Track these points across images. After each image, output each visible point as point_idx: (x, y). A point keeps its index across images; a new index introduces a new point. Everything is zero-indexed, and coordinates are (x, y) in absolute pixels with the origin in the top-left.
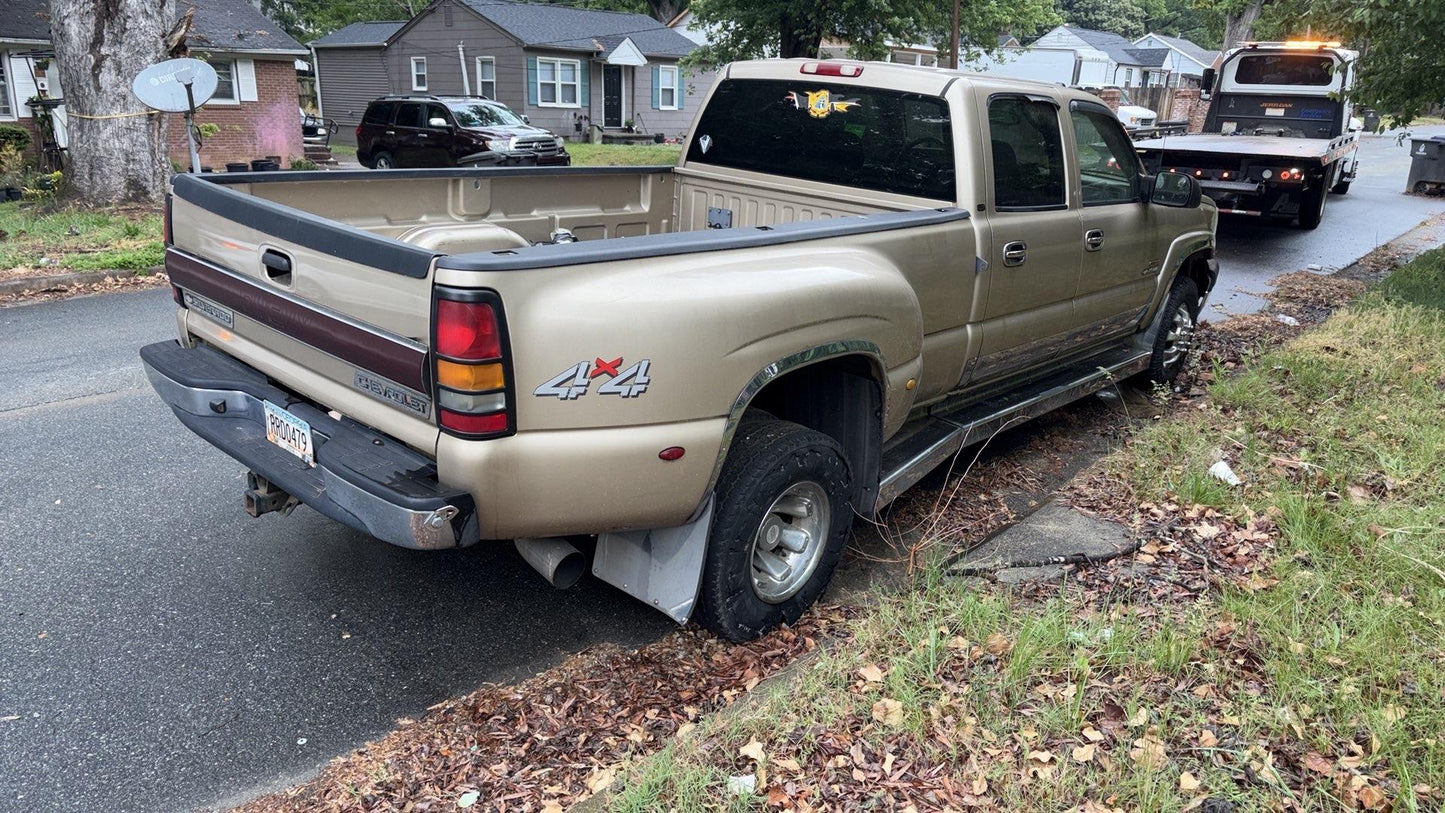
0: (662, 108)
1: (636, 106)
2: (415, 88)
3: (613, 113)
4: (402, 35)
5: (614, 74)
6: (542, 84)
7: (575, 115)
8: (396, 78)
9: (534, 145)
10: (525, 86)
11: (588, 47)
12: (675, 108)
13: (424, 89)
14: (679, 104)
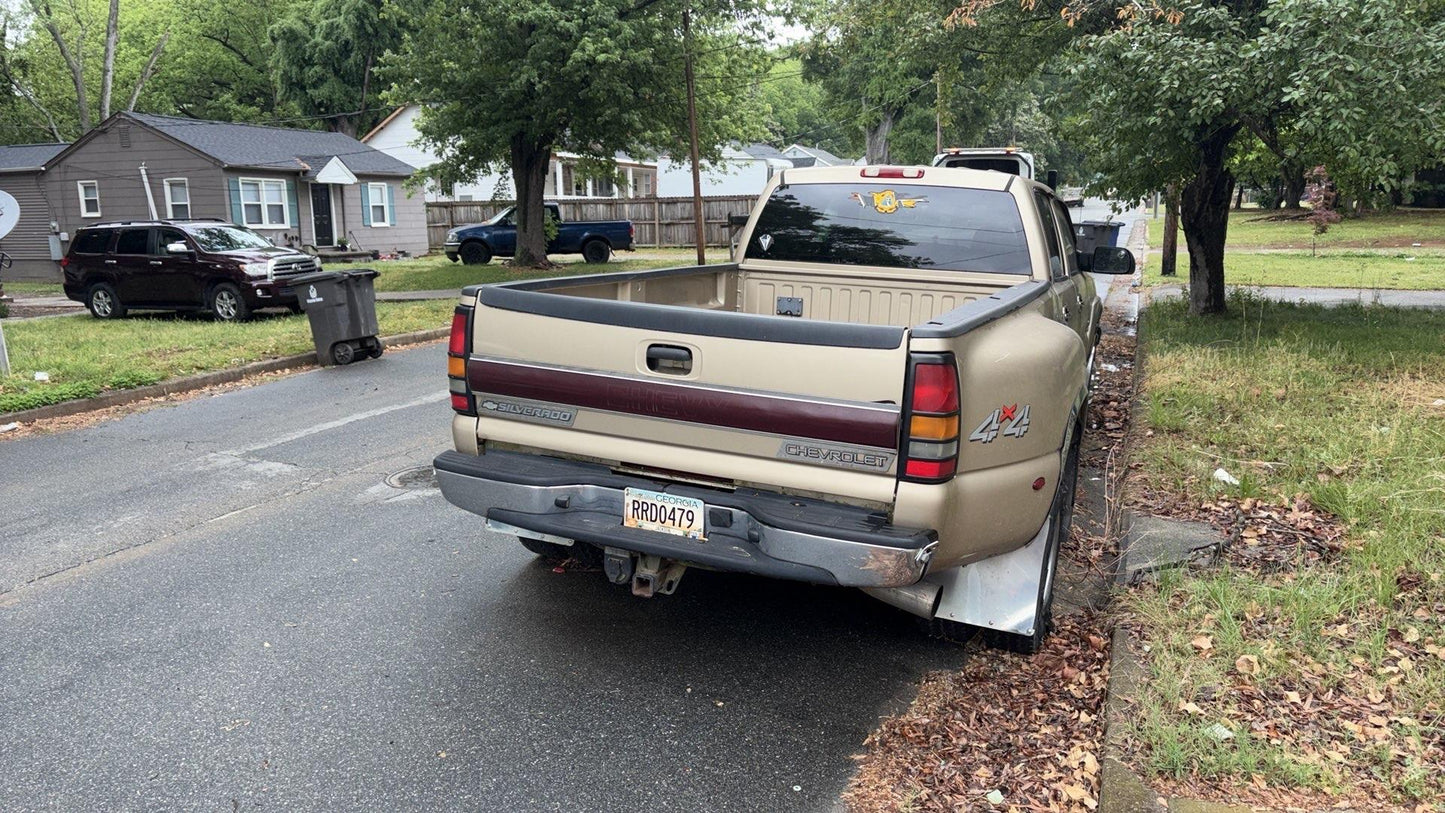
0: (374, 225)
1: (347, 224)
2: (84, 214)
3: (324, 232)
4: (66, 157)
5: (322, 194)
6: (246, 205)
7: (286, 235)
8: (58, 204)
9: (293, 266)
10: (228, 207)
11: (293, 167)
12: (387, 224)
13: (97, 215)
14: (391, 220)
